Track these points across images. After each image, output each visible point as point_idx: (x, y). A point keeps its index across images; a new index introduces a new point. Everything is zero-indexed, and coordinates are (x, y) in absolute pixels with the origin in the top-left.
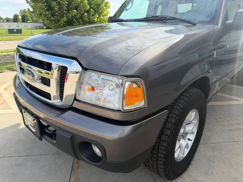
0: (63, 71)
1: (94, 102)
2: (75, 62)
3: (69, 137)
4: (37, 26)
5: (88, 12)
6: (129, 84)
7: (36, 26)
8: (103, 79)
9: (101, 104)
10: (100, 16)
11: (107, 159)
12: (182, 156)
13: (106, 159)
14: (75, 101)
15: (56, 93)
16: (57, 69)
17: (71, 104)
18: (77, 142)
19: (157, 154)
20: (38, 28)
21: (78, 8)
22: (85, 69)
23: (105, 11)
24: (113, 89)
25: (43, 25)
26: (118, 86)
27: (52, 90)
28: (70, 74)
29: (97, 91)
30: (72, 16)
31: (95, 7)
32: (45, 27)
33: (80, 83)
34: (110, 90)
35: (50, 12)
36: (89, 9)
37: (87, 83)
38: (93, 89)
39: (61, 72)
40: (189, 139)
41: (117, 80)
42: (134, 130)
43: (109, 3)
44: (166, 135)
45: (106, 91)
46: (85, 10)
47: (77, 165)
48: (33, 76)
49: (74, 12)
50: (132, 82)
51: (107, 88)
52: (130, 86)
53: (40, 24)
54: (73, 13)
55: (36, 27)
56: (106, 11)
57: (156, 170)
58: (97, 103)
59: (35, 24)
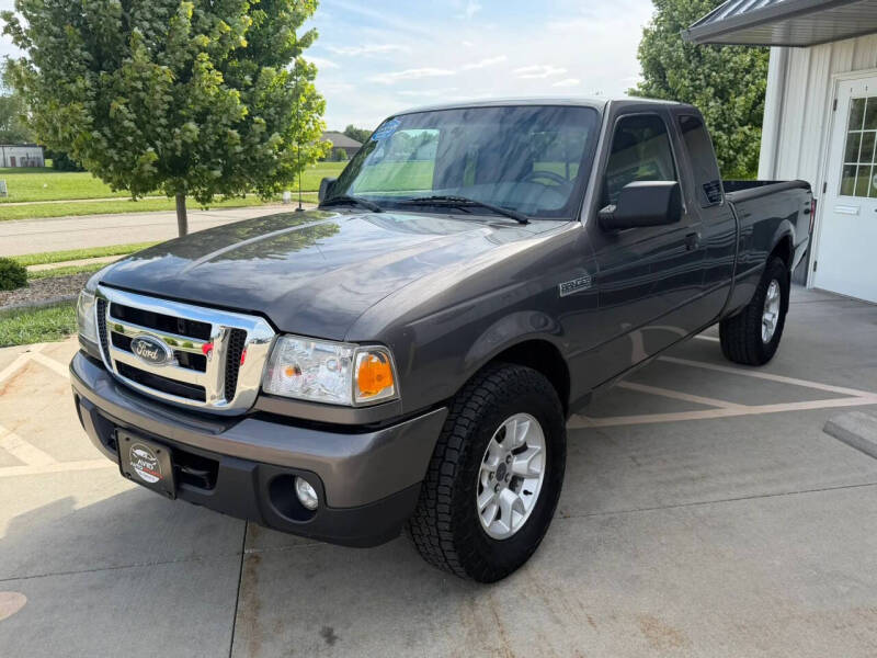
0: (237, 340)
1: (299, 395)
2: (261, 321)
3: (250, 470)
4: (13, 159)
5: (244, 126)
6: (363, 358)
7: (8, 157)
8: (316, 350)
9: (314, 397)
10: (288, 139)
11: (329, 504)
12: (508, 529)
13: (326, 503)
14: (260, 398)
15: (218, 391)
16: (221, 338)
17: (251, 405)
18: (267, 477)
19: (435, 508)
20: (18, 164)
21: (209, 117)
22: (280, 333)
23: (307, 122)
24: (336, 368)
25: (41, 156)
26: (345, 363)
27: (210, 379)
28: (250, 346)
29: (304, 374)
30: (184, 143)
31: (272, 111)
32: (49, 163)
33: (270, 361)
34: (330, 370)
35: (107, 130)
36: (249, 117)
37: (285, 359)
38: (297, 371)
39: (231, 342)
40: (526, 493)
41: (344, 352)
42: (377, 445)
43: (318, 97)
44: (451, 462)
45: (324, 373)
46: (233, 122)
47: (252, 577)
48: (162, 352)
49: (190, 131)
50: (371, 353)
51: (325, 367)
52: (367, 361)
53: (30, 150)
54: (188, 134)
55: (9, 164)
56: (311, 123)
57: (446, 565)
58: (306, 397)
59: (7, 149)
